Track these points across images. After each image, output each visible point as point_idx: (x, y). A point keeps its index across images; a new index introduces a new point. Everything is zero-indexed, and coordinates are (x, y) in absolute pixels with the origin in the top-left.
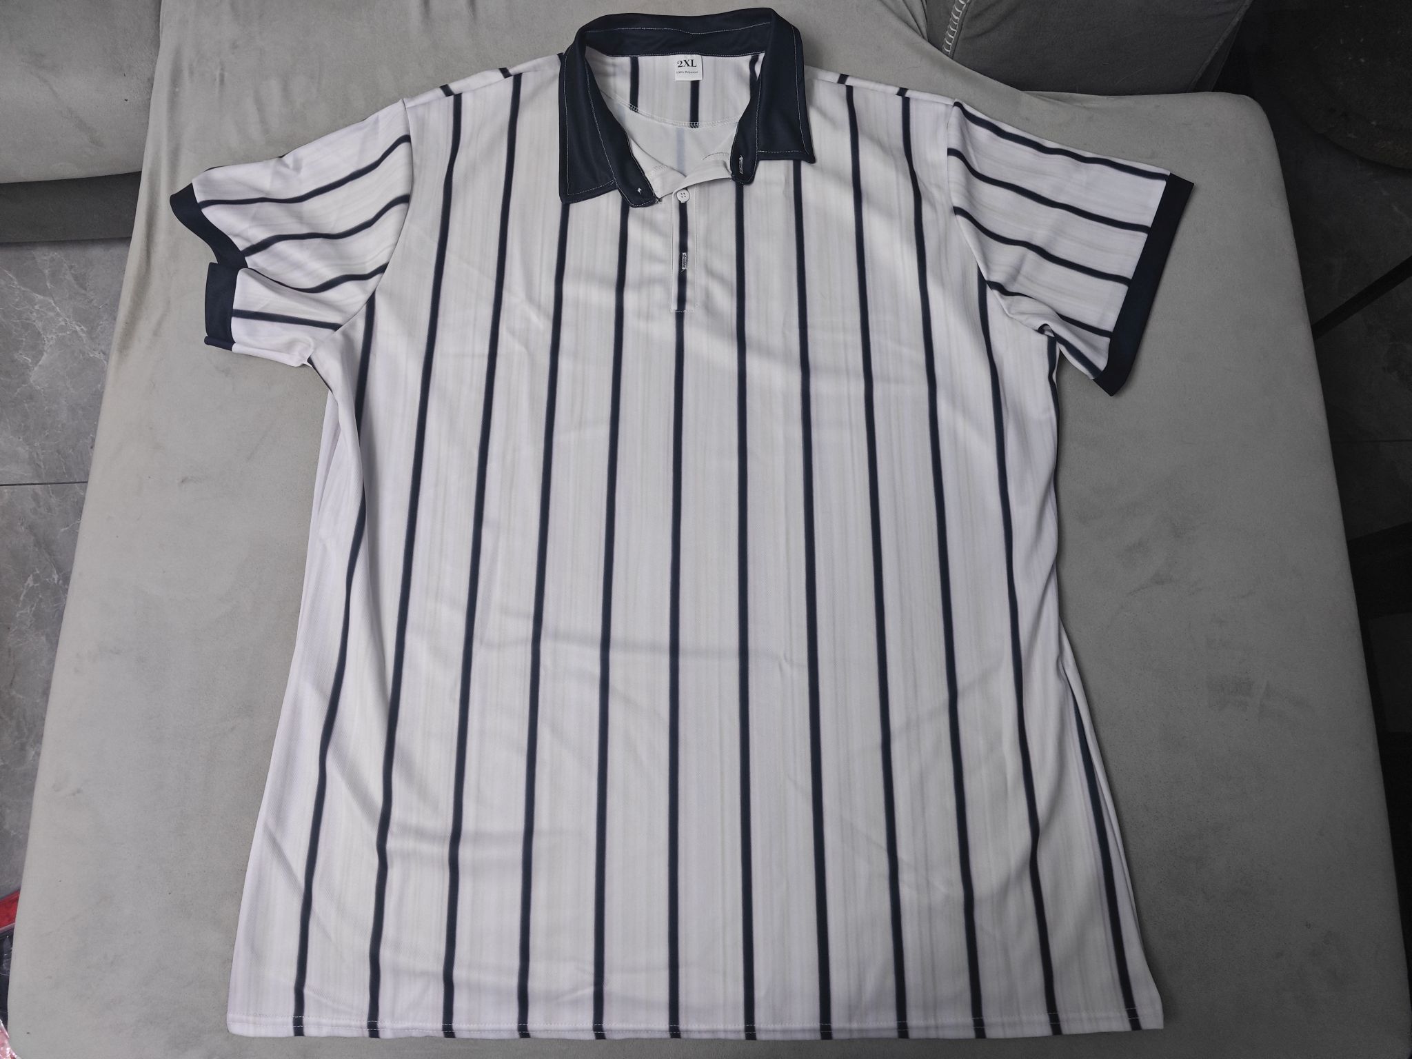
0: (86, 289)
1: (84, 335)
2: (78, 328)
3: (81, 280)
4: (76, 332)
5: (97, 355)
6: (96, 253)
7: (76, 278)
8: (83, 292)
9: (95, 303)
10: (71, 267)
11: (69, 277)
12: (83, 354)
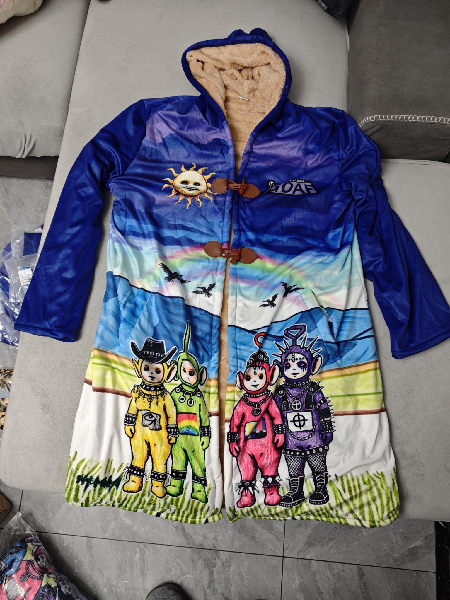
0: (8, 194)
1: (6, 212)
2: (4, 209)
3: (7, 191)
4: (3, 210)
5: (10, 220)
6: (14, 181)
7: (5, 189)
8: (7, 195)
9: (11, 200)
10: (4, 185)
11: (3, 189)
12: (5, 219)
